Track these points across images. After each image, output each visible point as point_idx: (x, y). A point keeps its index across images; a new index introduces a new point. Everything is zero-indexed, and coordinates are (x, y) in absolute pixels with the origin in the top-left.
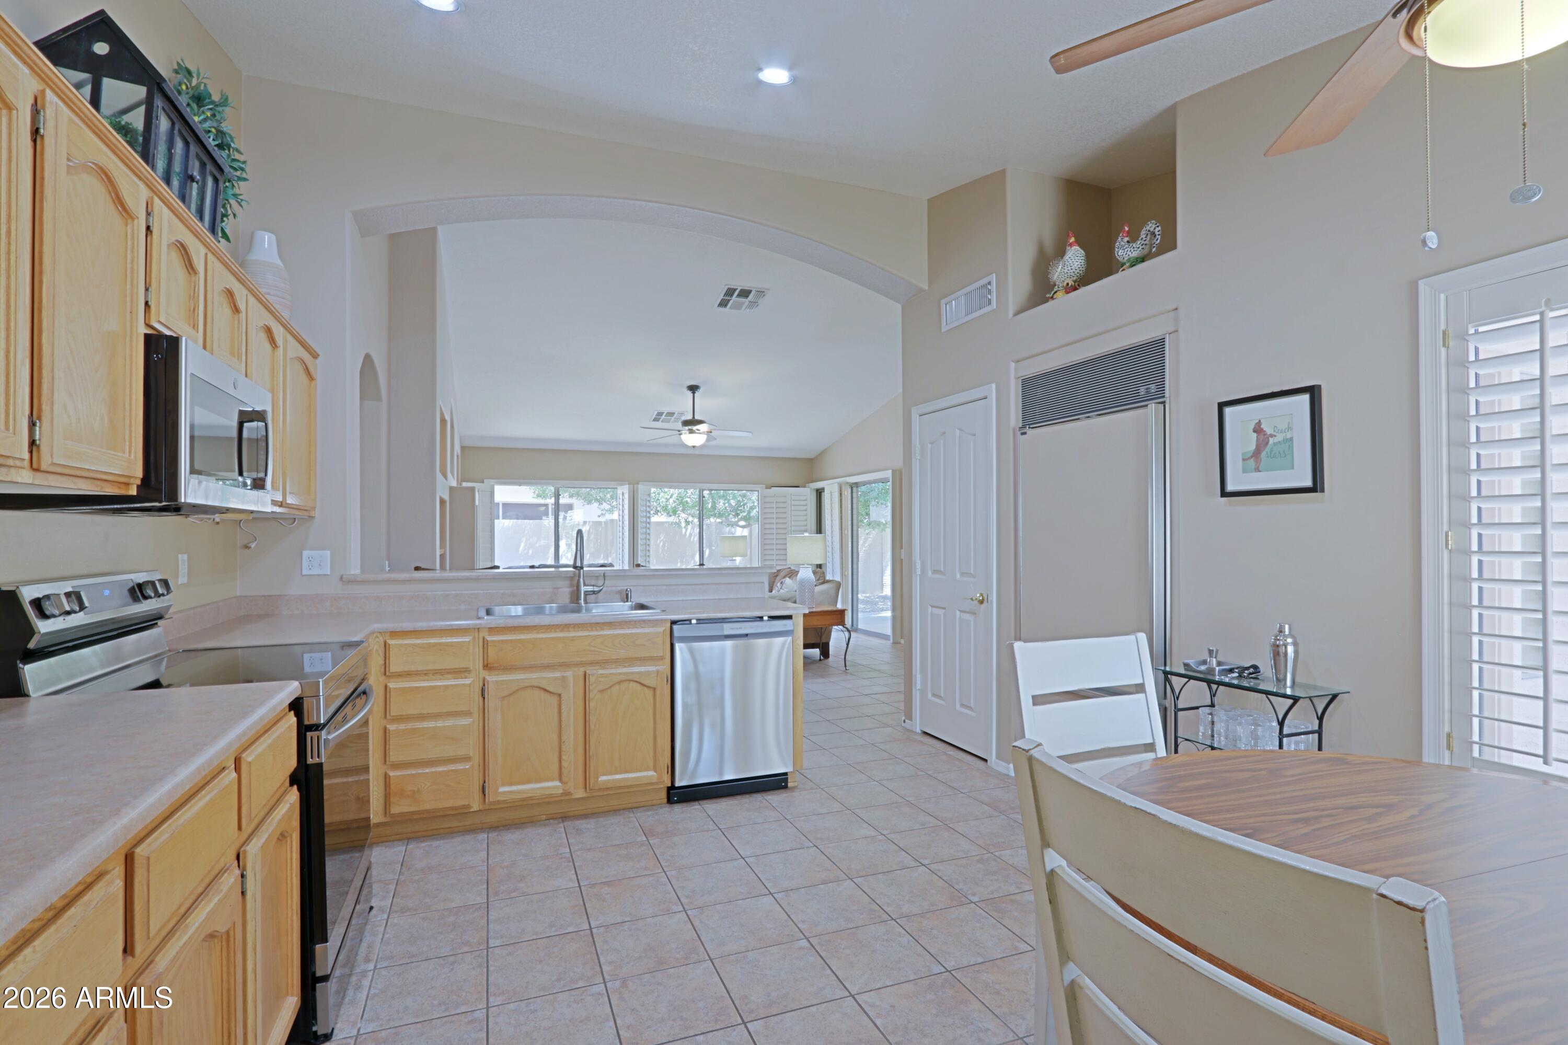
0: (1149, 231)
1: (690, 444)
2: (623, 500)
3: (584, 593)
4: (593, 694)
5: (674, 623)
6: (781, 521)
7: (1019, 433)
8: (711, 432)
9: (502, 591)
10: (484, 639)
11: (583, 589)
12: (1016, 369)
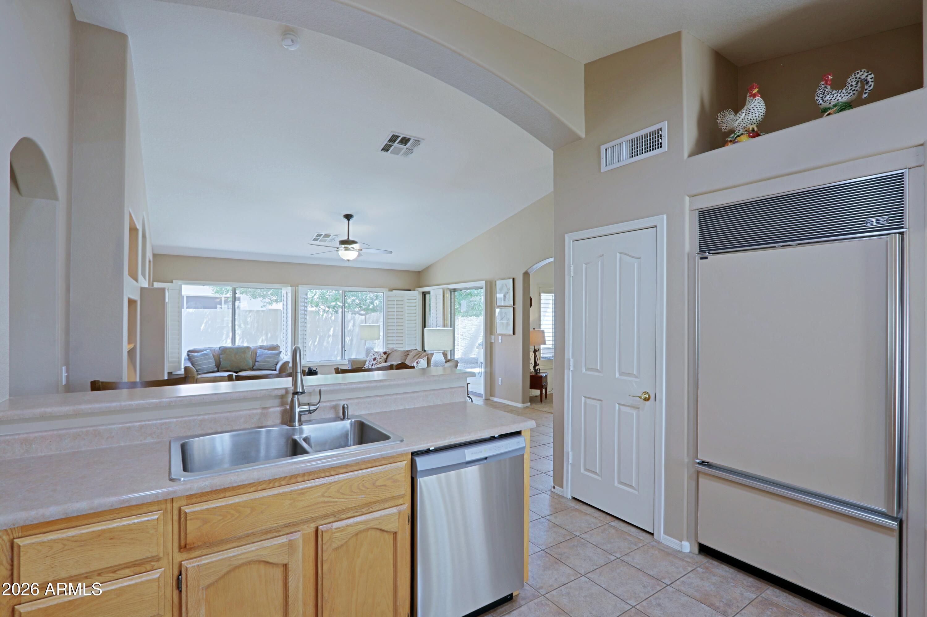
0: (860, 78)
1: (346, 258)
2: (287, 298)
3: (299, 413)
4: (327, 555)
5: (414, 454)
6: (400, 313)
7: (697, 258)
8: (361, 250)
9: (200, 417)
10: (180, 510)
11: (297, 410)
12: (690, 202)
